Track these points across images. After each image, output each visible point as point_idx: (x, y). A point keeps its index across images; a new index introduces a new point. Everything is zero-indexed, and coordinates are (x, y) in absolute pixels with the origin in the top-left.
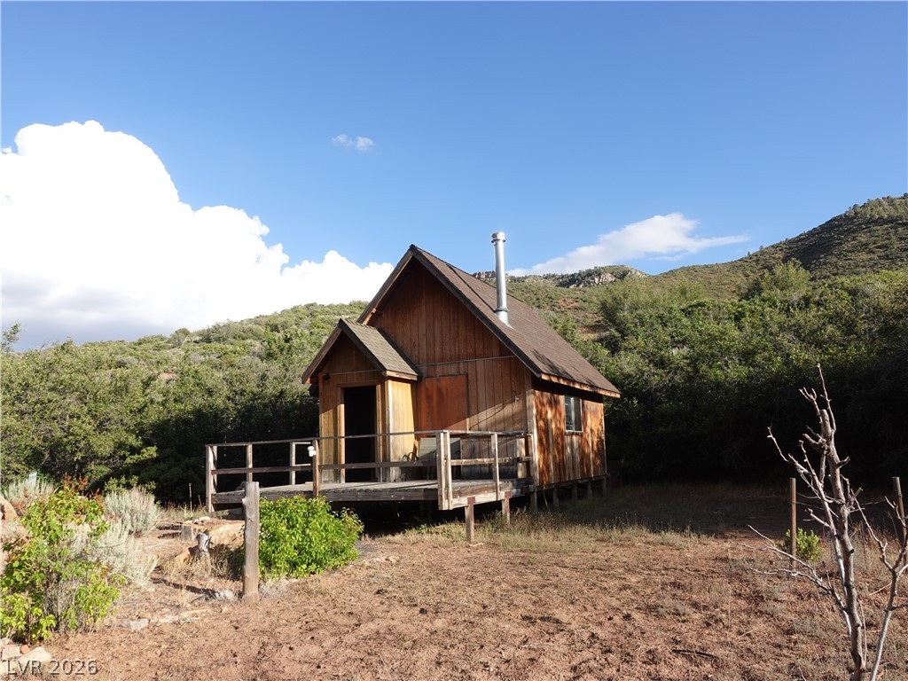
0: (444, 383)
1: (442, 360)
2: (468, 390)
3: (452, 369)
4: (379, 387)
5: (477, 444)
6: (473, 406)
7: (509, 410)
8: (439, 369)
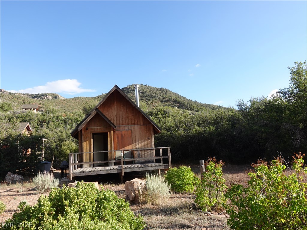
0: (124, 132)
1: (122, 124)
2: (132, 135)
3: (126, 128)
4: (108, 133)
5: (140, 152)
6: (134, 140)
7: (146, 143)
8: (121, 128)
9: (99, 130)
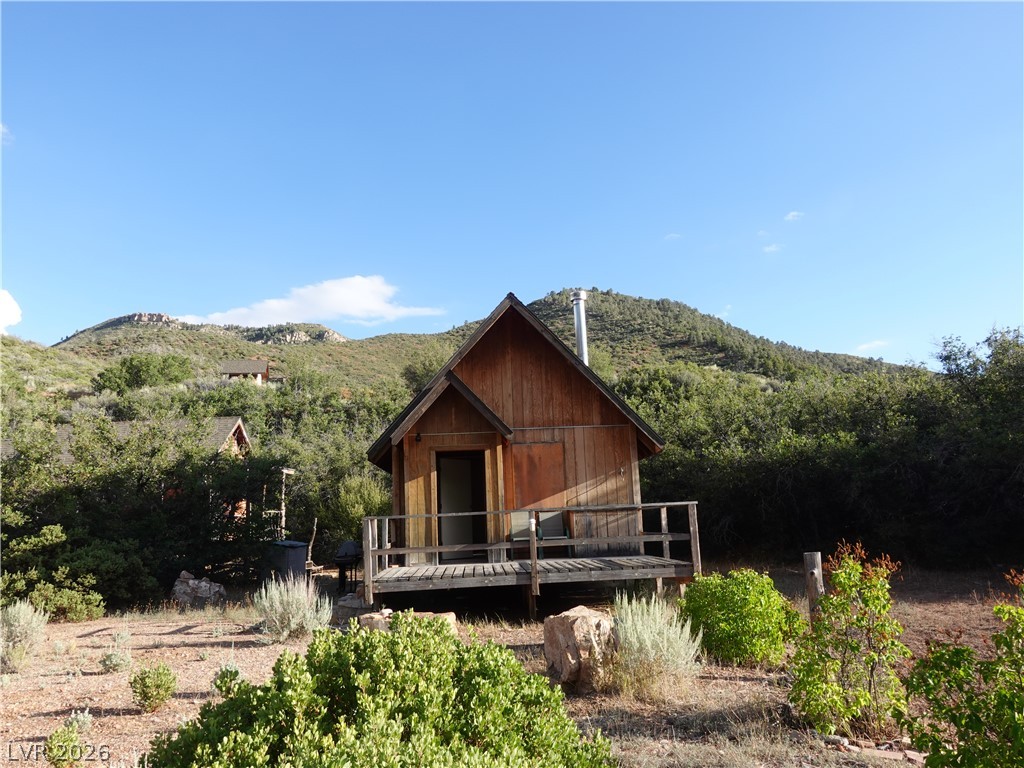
0: (536, 451)
1: (533, 424)
2: (564, 459)
3: (546, 436)
4: (488, 453)
5: (593, 519)
6: (570, 477)
7: (611, 484)
8: (528, 435)
9: (455, 444)
